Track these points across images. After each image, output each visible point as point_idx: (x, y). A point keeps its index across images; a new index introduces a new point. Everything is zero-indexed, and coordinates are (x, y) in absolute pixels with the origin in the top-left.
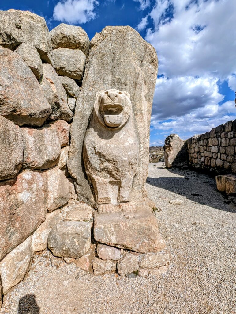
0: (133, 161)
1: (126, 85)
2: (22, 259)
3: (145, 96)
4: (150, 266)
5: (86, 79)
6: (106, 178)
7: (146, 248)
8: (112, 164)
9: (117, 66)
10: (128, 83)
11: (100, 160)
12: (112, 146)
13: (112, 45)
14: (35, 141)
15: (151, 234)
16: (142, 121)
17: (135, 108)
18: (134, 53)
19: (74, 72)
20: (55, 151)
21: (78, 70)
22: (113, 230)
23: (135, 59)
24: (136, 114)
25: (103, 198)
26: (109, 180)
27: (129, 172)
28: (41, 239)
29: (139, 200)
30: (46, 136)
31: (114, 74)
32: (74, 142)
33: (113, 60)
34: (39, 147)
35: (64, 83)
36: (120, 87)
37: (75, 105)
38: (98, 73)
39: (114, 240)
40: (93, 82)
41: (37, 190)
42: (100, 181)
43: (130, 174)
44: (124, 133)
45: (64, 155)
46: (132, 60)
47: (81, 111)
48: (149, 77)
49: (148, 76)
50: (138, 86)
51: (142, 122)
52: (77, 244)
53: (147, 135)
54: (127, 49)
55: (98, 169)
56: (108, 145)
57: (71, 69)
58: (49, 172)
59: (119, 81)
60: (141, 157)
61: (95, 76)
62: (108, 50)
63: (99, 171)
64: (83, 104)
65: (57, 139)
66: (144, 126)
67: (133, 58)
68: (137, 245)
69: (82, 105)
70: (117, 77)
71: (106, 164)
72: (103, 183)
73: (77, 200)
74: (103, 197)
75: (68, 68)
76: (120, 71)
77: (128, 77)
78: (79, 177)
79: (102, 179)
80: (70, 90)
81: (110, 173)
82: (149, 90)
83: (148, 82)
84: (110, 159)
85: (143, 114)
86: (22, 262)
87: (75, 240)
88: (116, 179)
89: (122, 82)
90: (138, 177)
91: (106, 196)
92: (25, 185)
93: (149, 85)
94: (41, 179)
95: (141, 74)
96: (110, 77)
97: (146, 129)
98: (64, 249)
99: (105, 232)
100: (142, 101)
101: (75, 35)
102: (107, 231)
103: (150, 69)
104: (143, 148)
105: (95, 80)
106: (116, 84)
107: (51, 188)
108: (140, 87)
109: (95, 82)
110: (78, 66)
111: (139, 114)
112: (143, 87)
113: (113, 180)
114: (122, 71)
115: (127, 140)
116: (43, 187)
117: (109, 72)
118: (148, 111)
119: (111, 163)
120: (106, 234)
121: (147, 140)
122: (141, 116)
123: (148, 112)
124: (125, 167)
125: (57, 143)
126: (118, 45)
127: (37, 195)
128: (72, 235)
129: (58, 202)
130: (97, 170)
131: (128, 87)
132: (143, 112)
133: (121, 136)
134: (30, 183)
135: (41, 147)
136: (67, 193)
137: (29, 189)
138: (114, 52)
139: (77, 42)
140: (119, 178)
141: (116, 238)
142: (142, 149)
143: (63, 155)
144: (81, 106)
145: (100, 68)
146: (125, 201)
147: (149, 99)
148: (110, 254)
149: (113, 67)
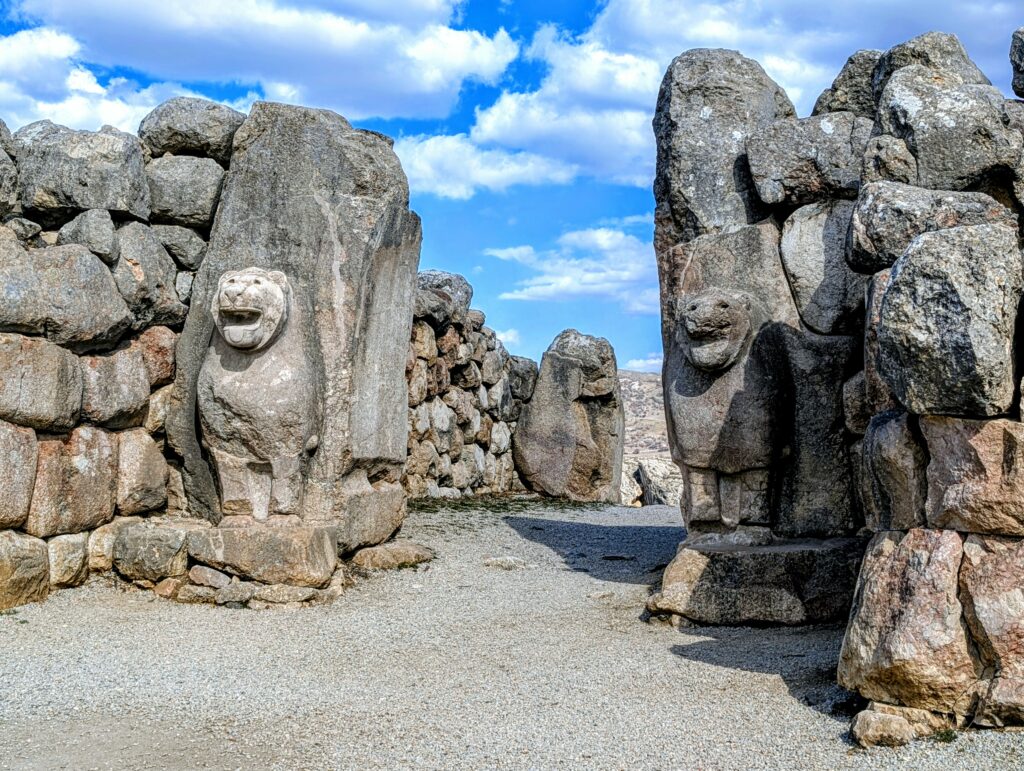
0: (290, 417)
1: (299, 245)
2: (74, 552)
3: (341, 270)
4: (270, 599)
5: (216, 231)
6: (241, 455)
7: (276, 576)
8: (246, 424)
9: (282, 202)
10: (304, 241)
11: (224, 414)
12: (245, 385)
13: (272, 155)
14: (100, 378)
16: (334, 327)
17: (316, 297)
18: (318, 174)
19: (191, 216)
20: (136, 395)
21: (200, 212)
22: (221, 540)
23: (320, 187)
24: (318, 312)
25: (233, 501)
26: (245, 460)
27: (284, 442)
28: (102, 546)
29: (323, 516)
30: (119, 365)
31: (273, 221)
32: (183, 375)
33: (273, 188)
34: (106, 388)
35: (168, 243)
36: (286, 251)
37: (191, 290)
38: (241, 219)
39: (220, 556)
40: (229, 238)
41: (100, 460)
42: (227, 460)
43: (287, 446)
44: (274, 358)
45: (159, 405)
46: (312, 189)
47: (201, 305)
48: (350, 226)
49: (347, 223)
50: (325, 247)
51: (331, 329)
52: (157, 556)
53: (343, 360)
54: (303, 163)
55: (222, 435)
56: (238, 384)
57: (185, 210)
58: (123, 436)
59: (284, 237)
60: (328, 411)
61: (235, 225)
62: (265, 166)
63: (224, 440)
64: (207, 290)
65: (142, 372)
66: (336, 339)
67: (317, 184)
68: (261, 570)
69: (203, 292)
70: (280, 226)
71: (237, 424)
72: (231, 464)
73: (188, 510)
74: (233, 498)
75: (176, 211)
76: (287, 214)
77: (305, 226)
78: (190, 455)
79: (231, 456)
80: (182, 256)
81: (245, 443)
82: (349, 256)
83: (347, 237)
84: (241, 412)
85: (336, 311)
86: (73, 555)
87: (154, 549)
88: (261, 459)
89: (291, 238)
90: (322, 459)
91: (241, 497)
92: (83, 447)
93: (350, 243)
94: (107, 443)
95: (331, 220)
96: (264, 228)
97: (343, 347)
98: (137, 560)
99: (207, 541)
100: (334, 282)
101: (198, 130)
102: (211, 541)
103: (353, 208)
104: (332, 391)
105: (234, 235)
106: (278, 242)
107: (126, 466)
108: (328, 251)
109: (232, 239)
110: (200, 202)
111: (324, 311)
112: (336, 248)
113: (254, 459)
114: (291, 214)
115: (278, 373)
116: (110, 459)
117: (264, 215)
118: (346, 304)
119: (246, 421)
120: (209, 545)
121: (344, 372)
122: (329, 316)
123: (346, 307)
124: (272, 430)
125: (142, 378)
126: (286, 154)
127: (98, 467)
128: (150, 540)
129: (137, 496)
130: (220, 438)
131: (303, 250)
132: (334, 306)
133: (266, 365)
134: (90, 445)
135: (109, 388)
136: (157, 484)
137: (89, 455)
138: (276, 169)
139: (202, 142)
140: (266, 455)
141: (224, 553)
142: (330, 393)
143: (156, 403)
144: (201, 293)
145: (245, 207)
146: (284, 511)
147: (350, 277)
148: (209, 576)
149: (274, 205)
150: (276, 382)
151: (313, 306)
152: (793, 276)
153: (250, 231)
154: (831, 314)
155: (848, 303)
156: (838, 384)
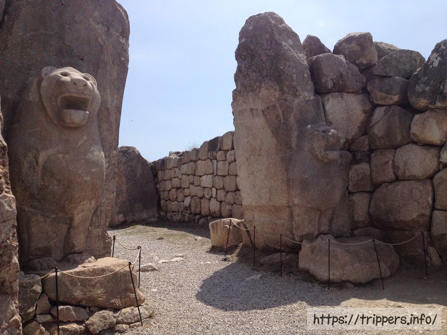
9: (68, 26)
10: (86, 57)
16: (108, 121)
23: (98, 23)
25: (39, 249)
36: (73, 62)
38: (33, 30)
40: (23, 43)
43: (90, 203)
44: (85, 138)
46: (92, 23)
50: (102, 65)
53: (114, 144)
59: (71, 51)
61: (28, 34)
66: (110, 129)
67: (95, 20)
70: (67, 43)
72: (43, 219)
74: (40, 246)
76: (73, 36)
77: (86, 47)
83: (117, 61)
85: (110, 110)
89: (76, 53)
91: (46, 244)
97: (114, 135)
103: (121, 43)
108: (104, 68)
115: (90, 149)
121: (114, 152)
122: (105, 113)
123: (116, 108)
132: (109, 106)
133: (80, 143)
140: (73, 211)
146: (78, 252)
152: (331, 122)
153: (42, 41)
154: (342, 141)
156: (347, 170)
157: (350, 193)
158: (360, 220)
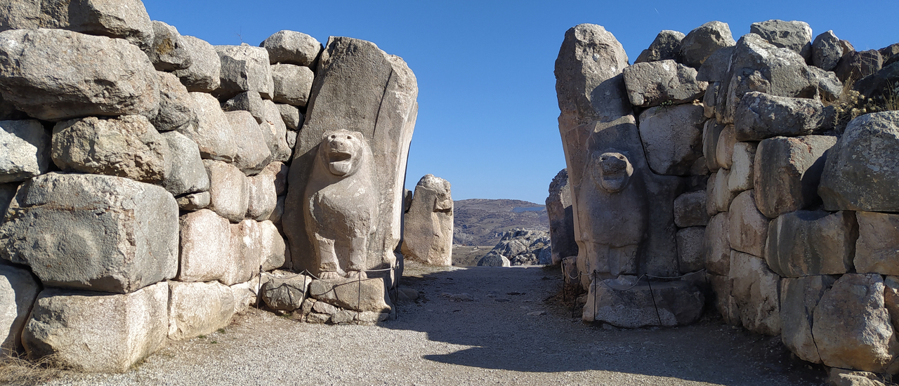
0: (364, 215)
1: (364, 118)
3: (389, 133)
5: (312, 108)
9: (353, 93)
10: (367, 115)
12: (338, 196)
13: (347, 66)
14: (257, 190)
15: (372, 293)
16: (385, 165)
17: (375, 147)
19: (297, 98)
21: (302, 96)
23: (377, 86)
24: (376, 156)
27: (360, 230)
31: (348, 104)
32: (293, 190)
34: (259, 196)
35: (282, 114)
36: (357, 121)
37: (296, 142)
38: (328, 102)
39: (331, 296)
40: (321, 113)
41: (255, 239)
42: (324, 239)
43: (361, 232)
44: (355, 182)
46: (372, 86)
47: (304, 150)
48: (396, 108)
49: (393, 107)
50: (380, 119)
55: (321, 225)
56: (334, 196)
57: (293, 96)
58: (262, 224)
59: (355, 112)
61: (325, 105)
63: (322, 228)
65: (274, 188)
67: (375, 84)
70: (352, 107)
71: (331, 219)
72: (327, 242)
73: (293, 269)
74: (327, 262)
76: (357, 100)
77: (367, 107)
78: (297, 237)
80: (290, 122)
84: (335, 213)
87: (291, 292)
89: (359, 114)
91: (331, 261)
92: (248, 231)
94: (258, 228)
95: (383, 105)
96: (343, 107)
97: (390, 176)
98: (280, 298)
99: (322, 287)
100: (385, 140)
101: (300, 50)
103: (397, 98)
104: (384, 201)
105: (324, 111)
106: (351, 116)
107: (265, 243)
108: (382, 122)
109: (323, 113)
110: (303, 92)
111: (379, 156)
112: (386, 121)
114: (359, 100)
115: (358, 190)
116: (259, 238)
117: (342, 100)
118: (392, 152)
120: (323, 289)
121: (391, 190)
122: (382, 159)
123: (392, 154)
124: (354, 222)
126: (356, 66)
127: (254, 244)
129: (270, 261)
130: (319, 227)
131: (366, 121)
132: (385, 153)
133: (351, 186)
134: (251, 229)
137: (251, 236)
138: (350, 75)
141: (333, 294)
142: (382, 202)
144: (303, 143)
145: (331, 95)
146: (357, 269)
148: (326, 307)
149: (349, 95)
150: (357, 195)
151: (373, 152)
152: (647, 143)
153: (335, 110)
154: (667, 164)
155: (676, 159)
156: (672, 200)
157: (678, 229)
158: (689, 261)
